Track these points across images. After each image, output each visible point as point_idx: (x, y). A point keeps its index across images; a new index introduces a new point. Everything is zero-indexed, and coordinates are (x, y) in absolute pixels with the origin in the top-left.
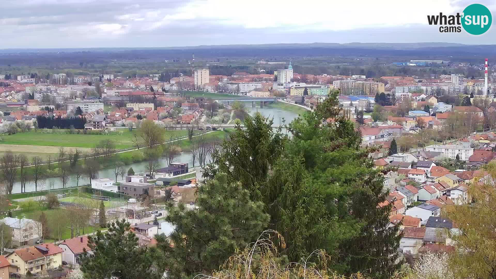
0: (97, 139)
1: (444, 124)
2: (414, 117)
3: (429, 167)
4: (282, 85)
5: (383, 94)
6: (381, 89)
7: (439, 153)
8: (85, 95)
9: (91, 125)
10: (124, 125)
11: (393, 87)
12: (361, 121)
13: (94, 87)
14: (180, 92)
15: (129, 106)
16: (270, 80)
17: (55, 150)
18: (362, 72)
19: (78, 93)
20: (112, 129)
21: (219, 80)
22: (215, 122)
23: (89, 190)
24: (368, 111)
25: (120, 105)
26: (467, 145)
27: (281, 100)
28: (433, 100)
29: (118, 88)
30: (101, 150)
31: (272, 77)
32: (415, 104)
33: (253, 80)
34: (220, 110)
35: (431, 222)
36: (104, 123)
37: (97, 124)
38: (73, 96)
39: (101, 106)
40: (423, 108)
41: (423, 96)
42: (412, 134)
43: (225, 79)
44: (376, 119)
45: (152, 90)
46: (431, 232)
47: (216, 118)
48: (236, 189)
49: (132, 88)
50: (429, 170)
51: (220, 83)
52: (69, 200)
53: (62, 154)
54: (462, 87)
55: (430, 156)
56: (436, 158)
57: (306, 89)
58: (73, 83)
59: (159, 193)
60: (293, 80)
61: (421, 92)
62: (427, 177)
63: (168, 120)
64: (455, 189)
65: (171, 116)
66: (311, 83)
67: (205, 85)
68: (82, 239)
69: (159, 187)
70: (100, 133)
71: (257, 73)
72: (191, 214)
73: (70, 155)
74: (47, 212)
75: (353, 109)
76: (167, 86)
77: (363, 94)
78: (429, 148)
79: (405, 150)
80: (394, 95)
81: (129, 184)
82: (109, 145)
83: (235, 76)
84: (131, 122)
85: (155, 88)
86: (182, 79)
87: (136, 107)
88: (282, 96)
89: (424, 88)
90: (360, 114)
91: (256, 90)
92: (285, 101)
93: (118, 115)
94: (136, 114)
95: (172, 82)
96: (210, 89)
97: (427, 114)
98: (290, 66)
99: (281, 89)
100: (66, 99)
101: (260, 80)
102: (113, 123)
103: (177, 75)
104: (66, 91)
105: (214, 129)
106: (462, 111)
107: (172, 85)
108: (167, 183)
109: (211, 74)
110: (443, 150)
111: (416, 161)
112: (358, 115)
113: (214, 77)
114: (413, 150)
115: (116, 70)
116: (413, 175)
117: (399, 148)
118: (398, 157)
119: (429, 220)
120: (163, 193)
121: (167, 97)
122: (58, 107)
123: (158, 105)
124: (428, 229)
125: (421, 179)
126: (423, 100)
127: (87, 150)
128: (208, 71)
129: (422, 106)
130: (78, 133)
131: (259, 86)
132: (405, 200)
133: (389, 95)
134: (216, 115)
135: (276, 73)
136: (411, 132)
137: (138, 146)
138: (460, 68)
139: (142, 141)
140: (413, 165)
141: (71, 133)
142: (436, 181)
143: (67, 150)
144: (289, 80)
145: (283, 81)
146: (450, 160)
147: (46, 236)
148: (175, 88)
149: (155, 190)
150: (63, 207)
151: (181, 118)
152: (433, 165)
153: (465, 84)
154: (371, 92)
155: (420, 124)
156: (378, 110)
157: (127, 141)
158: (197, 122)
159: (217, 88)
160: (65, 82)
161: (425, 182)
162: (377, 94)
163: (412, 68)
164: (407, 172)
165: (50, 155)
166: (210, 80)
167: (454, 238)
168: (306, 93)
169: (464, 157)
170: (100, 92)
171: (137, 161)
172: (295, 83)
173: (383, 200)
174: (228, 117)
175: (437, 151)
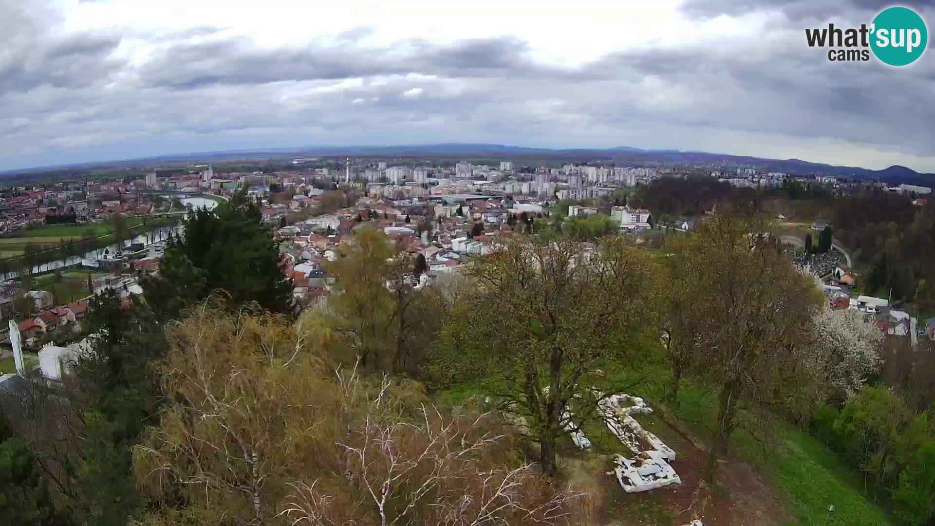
0: (83, 229)
1: (318, 204)
2: (297, 200)
3: (308, 235)
4: (205, 181)
5: (275, 185)
6: (275, 181)
7: (315, 225)
8: (77, 197)
9: (80, 220)
10: (100, 218)
11: (282, 179)
12: (260, 204)
13: (81, 192)
14: (137, 191)
15: (104, 203)
16: (197, 178)
17: (57, 239)
18: (260, 170)
19: (71, 196)
20: (94, 221)
21: (163, 180)
22: (161, 211)
23: (80, 266)
24: (265, 197)
25: (98, 203)
26: (336, 218)
27: (204, 193)
28: (311, 187)
29: (96, 191)
30: (87, 237)
31: (198, 176)
32: (298, 190)
33: (186, 179)
34: (164, 202)
35: (312, 275)
36: (88, 218)
37: (83, 218)
38: (68, 198)
39: (85, 205)
40: (303, 193)
41: (303, 184)
42: (295, 212)
43: (167, 180)
44: (270, 202)
45: (119, 191)
46: (313, 281)
47: (161, 208)
48: (184, 260)
49: (105, 190)
50: (309, 237)
51: (163, 183)
52: (68, 275)
53: (62, 241)
54: (331, 177)
55: (310, 226)
56: (314, 228)
57: (221, 183)
58: (67, 189)
59: (125, 265)
60: (212, 178)
61: (302, 181)
62: (308, 243)
63: (129, 212)
64: (327, 250)
65: (130, 209)
66: (225, 179)
67: (153, 185)
68: (78, 303)
69: (125, 261)
70: (86, 225)
71: (188, 174)
72: (154, 279)
73: (68, 241)
74: (56, 285)
75: (254, 196)
76: (128, 188)
77: (261, 184)
78: (309, 222)
79: (292, 223)
80: (283, 185)
81: (106, 260)
82: (91, 233)
83: (173, 177)
84: (106, 215)
85: (120, 189)
86: (139, 181)
87: (108, 204)
88: (206, 189)
89: (303, 179)
90: (259, 199)
91: (188, 186)
92: (207, 193)
93: (96, 210)
94: (108, 209)
95: (131, 184)
96: (157, 188)
97: (306, 197)
98: (211, 168)
99: (205, 185)
100: (63, 201)
101: (191, 178)
102: (94, 217)
103: (134, 179)
104: (62, 196)
105: (160, 216)
106: (332, 194)
107: (131, 186)
108: (130, 257)
109: (157, 176)
110: (318, 223)
111: (299, 231)
112: (258, 200)
113: (159, 178)
114: (298, 224)
115: (94, 178)
116: (298, 241)
117: (287, 223)
118: (287, 229)
119: (311, 273)
120: (128, 266)
121: (129, 195)
122: (59, 207)
123: (123, 201)
124: (311, 279)
125: (303, 243)
126: (303, 187)
127: (78, 238)
128: (155, 175)
129: (303, 191)
130: (72, 225)
131: (190, 182)
132: (293, 259)
133: (279, 185)
134: (161, 206)
135: (200, 173)
136: (295, 210)
137: (111, 233)
138: (329, 163)
139: (112, 228)
140: (298, 234)
141: (67, 226)
142: (315, 245)
143: (66, 238)
144: (210, 178)
145: (206, 179)
146: (323, 229)
147: (56, 303)
148: (133, 188)
149: (123, 263)
150: (66, 280)
151: (138, 209)
152: (312, 233)
153: (333, 175)
154: (267, 183)
155: (302, 204)
156: (272, 195)
157: (103, 230)
158: (148, 212)
159: (161, 186)
160: (63, 189)
161: (307, 246)
162: (271, 185)
163: (296, 165)
164: (293, 240)
165: (54, 243)
166: (157, 181)
167: (330, 285)
168: (222, 186)
169: (333, 227)
170: (85, 194)
171: (110, 244)
172: (214, 180)
173: (280, 261)
174: (169, 207)
175: (314, 223)
